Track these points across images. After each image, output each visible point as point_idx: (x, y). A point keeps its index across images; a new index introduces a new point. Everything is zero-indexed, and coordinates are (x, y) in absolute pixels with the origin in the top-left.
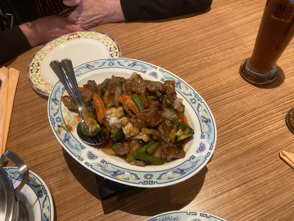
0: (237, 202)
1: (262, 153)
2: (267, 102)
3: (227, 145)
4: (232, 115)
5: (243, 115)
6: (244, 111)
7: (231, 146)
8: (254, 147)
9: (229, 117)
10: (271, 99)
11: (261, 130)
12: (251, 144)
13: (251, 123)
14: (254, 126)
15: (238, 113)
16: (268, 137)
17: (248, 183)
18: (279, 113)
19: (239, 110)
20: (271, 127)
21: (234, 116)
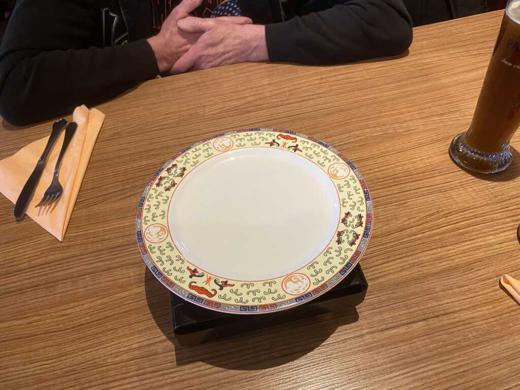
0: (419, 343)
1: (471, 275)
2: (489, 202)
3: (414, 257)
4: (427, 214)
5: (445, 216)
6: (449, 209)
7: (420, 259)
8: (457, 265)
9: (422, 215)
10: (496, 197)
11: (474, 241)
12: (453, 260)
13: (458, 229)
14: (463, 234)
15: (438, 212)
16: (483, 254)
17: (441, 318)
18: (507, 220)
19: (440, 208)
20: (491, 239)
21: (432, 215)
